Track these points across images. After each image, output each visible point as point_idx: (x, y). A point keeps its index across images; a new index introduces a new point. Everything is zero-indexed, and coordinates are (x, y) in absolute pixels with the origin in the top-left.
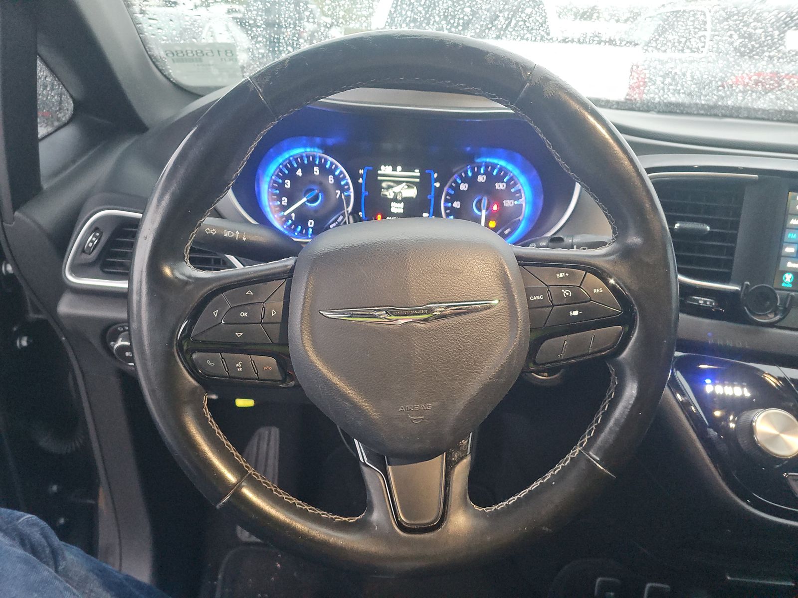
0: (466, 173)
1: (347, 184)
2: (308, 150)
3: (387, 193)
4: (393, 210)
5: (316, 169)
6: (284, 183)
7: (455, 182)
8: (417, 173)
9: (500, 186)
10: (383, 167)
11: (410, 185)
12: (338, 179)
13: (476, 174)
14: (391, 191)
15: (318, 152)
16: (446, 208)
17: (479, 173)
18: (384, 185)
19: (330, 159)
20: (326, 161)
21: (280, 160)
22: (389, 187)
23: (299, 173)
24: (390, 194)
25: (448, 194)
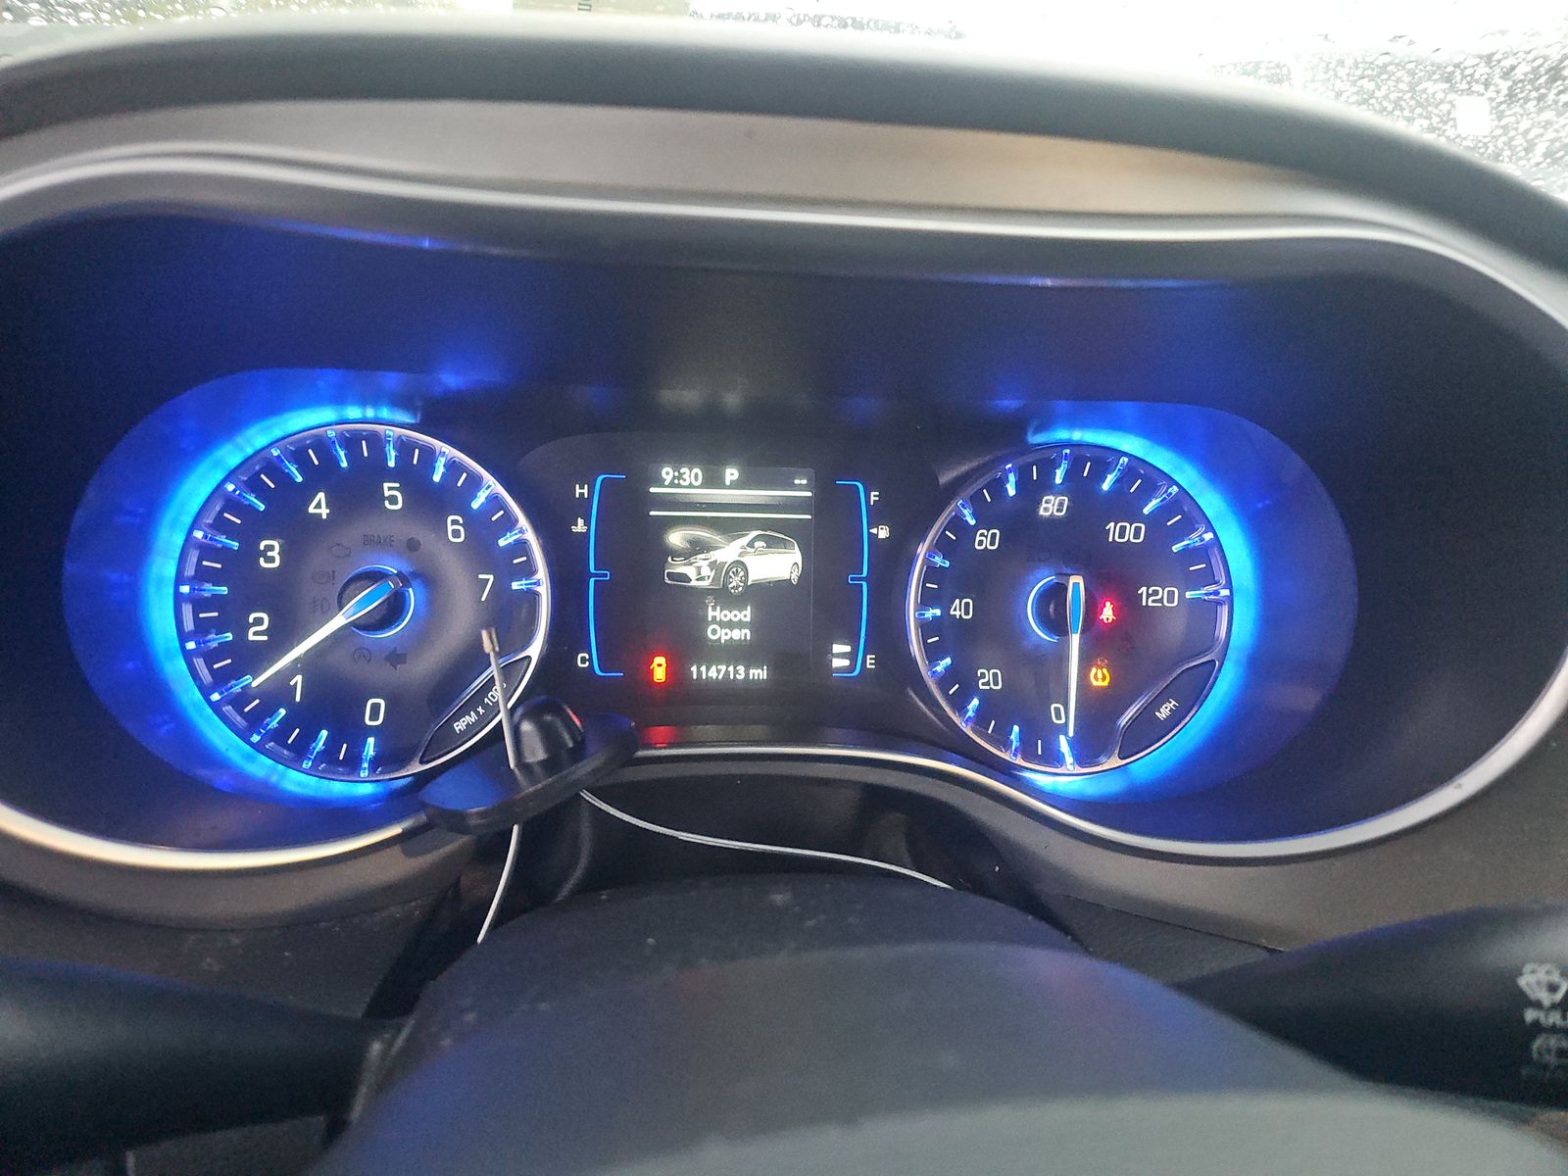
0: (998, 486)
1: (521, 546)
2: (353, 412)
3: (690, 571)
4: (717, 634)
5: (389, 488)
6: (250, 553)
7: (957, 523)
8: (801, 489)
9: (1124, 533)
10: (667, 473)
11: (775, 534)
12: (484, 528)
13: (1033, 491)
14: (702, 561)
15: (392, 424)
16: (926, 628)
17: (1046, 486)
18: (676, 538)
19: (446, 451)
20: (429, 455)
21: (231, 455)
22: (697, 547)
23: (319, 506)
24: (697, 572)
25: (931, 573)
